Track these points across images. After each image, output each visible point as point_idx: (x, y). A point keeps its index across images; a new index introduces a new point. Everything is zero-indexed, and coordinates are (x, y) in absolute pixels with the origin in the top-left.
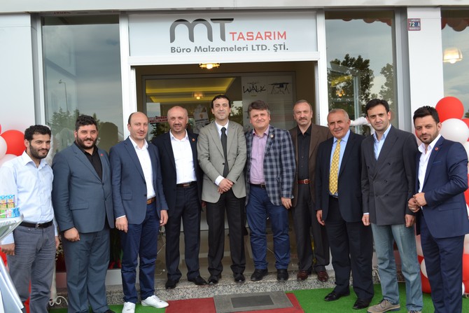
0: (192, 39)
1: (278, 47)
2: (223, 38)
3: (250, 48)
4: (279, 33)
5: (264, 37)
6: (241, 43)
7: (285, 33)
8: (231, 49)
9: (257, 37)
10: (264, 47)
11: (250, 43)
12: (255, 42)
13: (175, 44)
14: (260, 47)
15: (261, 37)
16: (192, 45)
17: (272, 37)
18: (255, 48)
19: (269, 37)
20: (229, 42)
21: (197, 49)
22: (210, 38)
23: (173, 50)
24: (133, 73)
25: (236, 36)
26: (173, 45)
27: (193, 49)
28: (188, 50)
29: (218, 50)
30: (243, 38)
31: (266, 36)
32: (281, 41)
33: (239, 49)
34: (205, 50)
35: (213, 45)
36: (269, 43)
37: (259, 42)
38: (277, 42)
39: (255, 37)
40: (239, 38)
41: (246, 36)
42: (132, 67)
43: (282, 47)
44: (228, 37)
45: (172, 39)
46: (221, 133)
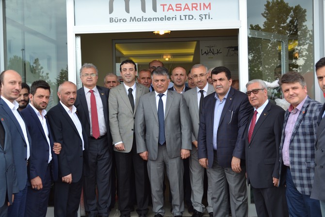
1: (204, 17)
2: (155, 9)
3: (178, 18)
4: (204, 5)
5: (190, 8)
6: (171, 14)
7: (210, 4)
8: (162, 19)
9: (185, 8)
10: (191, 17)
11: (178, 14)
12: (182, 13)
13: (113, 15)
14: (187, 17)
15: (188, 8)
16: (127, 16)
17: (198, 8)
18: (183, 17)
19: (195, 8)
20: (160, 13)
21: (132, 19)
22: (144, 10)
23: (111, 20)
24: (79, 39)
25: (166, 8)
26: (112, 16)
27: (128, 20)
28: (125, 20)
29: (150, 19)
30: (172, 9)
31: (193, 7)
32: (207, 11)
33: (169, 19)
34: (139, 20)
35: (146, 15)
36: (196, 13)
37: (187, 12)
38: (203, 12)
39: (183, 8)
40: (169, 9)
41: (174, 8)
42: (77, 35)
43: (207, 16)
44: (159, 8)
45: (111, 11)
46: (128, 92)
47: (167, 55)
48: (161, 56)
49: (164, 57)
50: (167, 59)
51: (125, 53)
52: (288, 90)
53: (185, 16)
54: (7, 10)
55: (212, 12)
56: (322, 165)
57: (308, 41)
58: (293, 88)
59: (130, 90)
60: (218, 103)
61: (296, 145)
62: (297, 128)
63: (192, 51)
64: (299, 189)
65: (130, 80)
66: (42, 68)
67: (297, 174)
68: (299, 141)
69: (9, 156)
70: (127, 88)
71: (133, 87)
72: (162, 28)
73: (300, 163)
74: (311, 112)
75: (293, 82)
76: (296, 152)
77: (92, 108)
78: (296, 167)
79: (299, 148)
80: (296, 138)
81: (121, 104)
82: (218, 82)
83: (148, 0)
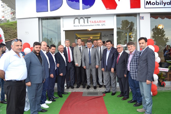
0: (79, 23)
1: (103, 25)
2: (88, 22)
3: (95, 25)
4: (103, 21)
6: (93, 24)
7: (105, 21)
8: (90, 26)
10: (99, 25)
11: (95, 24)
12: (96, 24)
13: (75, 24)
17: (101, 22)
18: (96, 25)
20: (89, 24)
21: (81, 26)
22: (84, 23)
23: (74, 26)
24: (64, 32)
25: (91, 22)
27: (80, 26)
28: (78, 26)
29: (86, 26)
32: (104, 23)
33: (92, 25)
34: (83, 26)
35: (85, 24)
37: (98, 23)
38: (103, 23)
39: (96, 22)
40: (92, 22)
41: (94, 22)
43: (104, 25)
44: (89, 22)
45: (74, 23)
46: (79, 48)
47: (91, 37)
48: (90, 37)
51: (78, 36)
52: (129, 47)
53: (97, 25)
54: (43, 23)
55: (106, 23)
56: (140, 70)
57: (135, 33)
58: (131, 47)
59: (80, 47)
60: (108, 51)
61: (132, 64)
62: (132, 59)
63: (99, 35)
64: (132, 78)
65: (80, 44)
66: (53, 41)
67: (132, 73)
68: (133, 63)
69: (43, 67)
70: (79, 47)
72: (90, 28)
73: (133, 70)
74: (137, 54)
75: (131, 45)
76: (132, 67)
77: (68, 53)
78: (132, 71)
79: (133, 66)
80: (132, 62)
81: (77, 52)
82: (108, 45)
83: (86, 20)
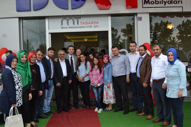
0: (68, 24)
1: (96, 26)
2: (78, 24)
3: (86, 27)
4: (96, 22)
5: (91, 23)
6: (84, 25)
7: (98, 22)
8: (80, 27)
9: (89, 23)
10: (91, 27)
11: (86, 25)
12: (88, 25)
13: (63, 26)
14: (90, 27)
15: (90, 23)
16: (68, 26)
17: (94, 23)
18: (88, 27)
19: (93, 23)
20: (80, 25)
21: (70, 27)
22: (74, 24)
23: (62, 28)
24: (50, 35)
25: (82, 23)
26: (62, 26)
27: (68, 28)
28: (67, 28)
29: (76, 27)
30: (84, 24)
31: (92, 23)
32: (97, 24)
33: (83, 27)
34: (72, 28)
35: (75, 26)
36: (93, 25)
37: (90, 25)
38: (95, 25)
42: (49, 33)
44: (79, 23)
45: (62, 24)
48: (83, 39)
49: (85, 40)
50: (86, 40)
51: (68, 38)
55: (99, 25)
71: (72, 56)
83: (76, 20)
